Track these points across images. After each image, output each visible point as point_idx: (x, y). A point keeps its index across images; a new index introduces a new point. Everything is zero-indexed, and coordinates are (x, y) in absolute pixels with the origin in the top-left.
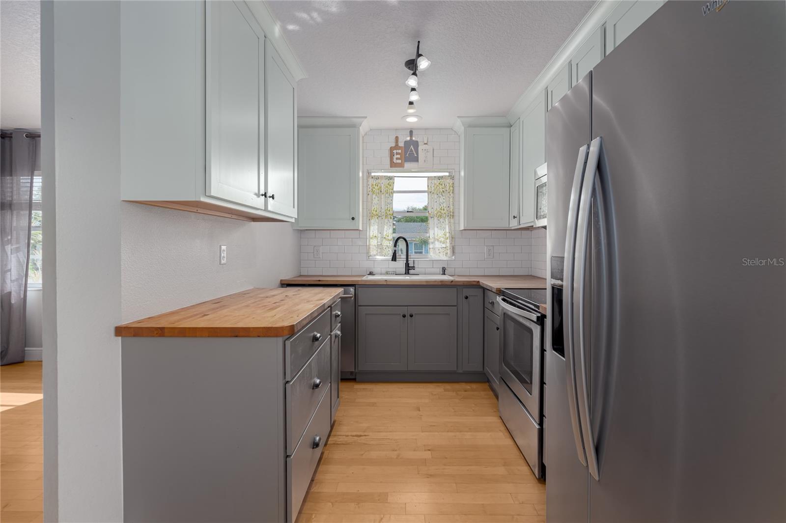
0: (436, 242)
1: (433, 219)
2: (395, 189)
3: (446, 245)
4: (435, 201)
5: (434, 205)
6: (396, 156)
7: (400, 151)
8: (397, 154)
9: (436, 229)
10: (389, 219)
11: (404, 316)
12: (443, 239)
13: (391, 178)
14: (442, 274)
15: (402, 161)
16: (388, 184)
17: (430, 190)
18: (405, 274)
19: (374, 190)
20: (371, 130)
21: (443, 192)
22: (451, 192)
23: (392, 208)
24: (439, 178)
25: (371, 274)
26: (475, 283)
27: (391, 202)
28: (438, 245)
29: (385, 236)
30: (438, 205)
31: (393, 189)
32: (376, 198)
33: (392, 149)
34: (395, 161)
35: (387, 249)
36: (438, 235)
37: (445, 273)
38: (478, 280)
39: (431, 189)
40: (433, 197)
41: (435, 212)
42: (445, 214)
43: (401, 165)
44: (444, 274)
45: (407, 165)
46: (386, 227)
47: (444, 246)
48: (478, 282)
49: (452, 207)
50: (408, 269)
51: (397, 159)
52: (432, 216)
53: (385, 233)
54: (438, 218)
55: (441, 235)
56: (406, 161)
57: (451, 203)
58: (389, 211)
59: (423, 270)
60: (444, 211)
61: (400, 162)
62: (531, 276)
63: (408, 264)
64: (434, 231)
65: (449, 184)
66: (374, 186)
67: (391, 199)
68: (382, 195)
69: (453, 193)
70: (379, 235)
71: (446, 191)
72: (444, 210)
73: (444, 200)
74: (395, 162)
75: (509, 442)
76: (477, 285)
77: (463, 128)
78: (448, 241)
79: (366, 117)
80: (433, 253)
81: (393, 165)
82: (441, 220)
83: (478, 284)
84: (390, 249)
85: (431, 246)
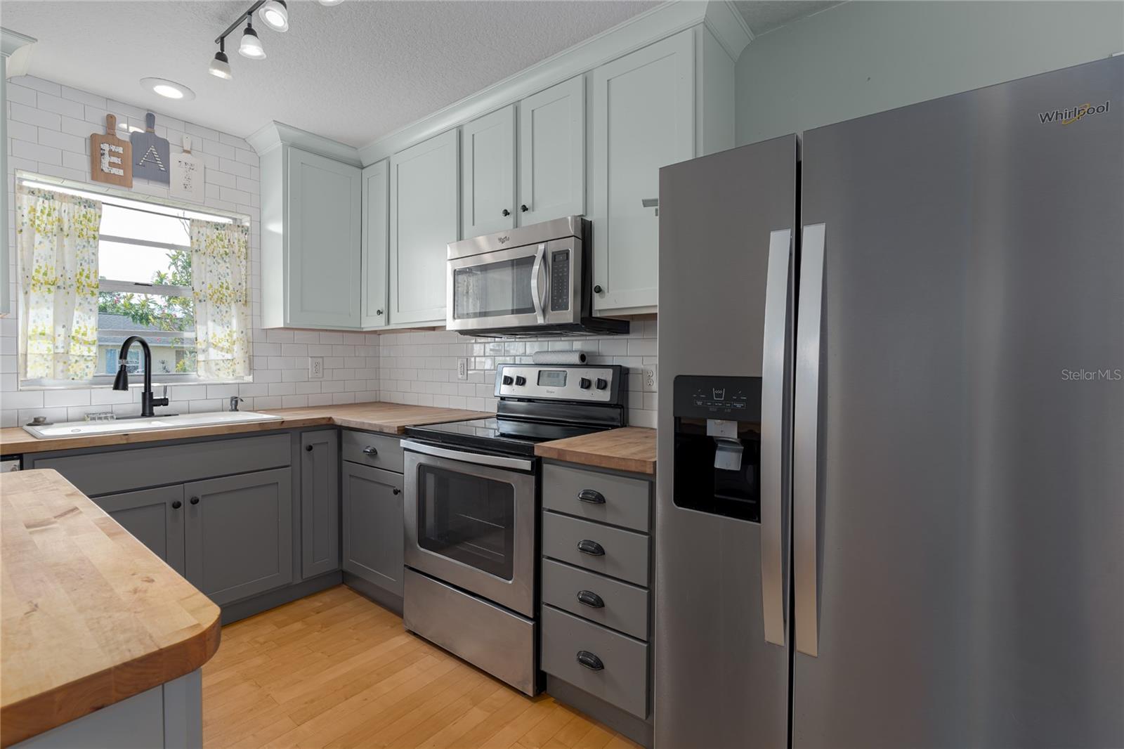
0: (211, 350)
1: (203, 303)
2: (103, 231)
3: (233, 356)
4: (208, 269)
5: (205, 277)
6: (106, 160)
7: (120, 150)
8: (112, 153)
9: (210, 324)
10: (89, 296)
11: (177, 505)
12: (226, 345)
13: (89, 204)
14: (232, 410)
15: (124, 172)
16: (85, 216)
17: (196, 247)
18: (144, 415)
19: (37, 222)
20: (27, 75)
21: (226, 254)
22: (242, 257)
23: (96, 272)
24: (217, 226)
25: (37, 422)
26: (324, 422)
27: (93, 257)
28: (214, 354)
29: (73, 334)
30: (216, 278)
31: (98, 230)
32: (46, 242)
33: (94, 140)
34: (105, 167)
35: (82, 364)
36: (215, 335)
37: (238, 408)
38: (329, 416)
39: (199, 246)
40: (204, 261)
41: (210, 292)
42: (230, 296)
43: (123, 182)
44: (236, 410)
45: (139, 185)
46: (76, 313)
47: (229, 356)
48: (330, 418)
49: (244, 284)
50: (150, 405)
51: (112, 164)
52: (201, 298)
53: (75, 327)
54: (216, 302)
55: (222, 336)
56: (136, 175)
57: (243, 277)
58: (88, 277)
59: (184, 405)
60: (229, 292)
61: (122, 174)
62: (379, 402)
63: (151, 394)
64: (207, 329)
65: (239, 240)
66: (38, 214)
67: (91, 250)
68: (66, 240)
69: (246, 258)
70: (61, 331)
71: (233, 253)
72: (227, 288)
73: (228, 271)
74: (106, 170)
75: (450, 665)
76: (329, 425)
77: (280, 144)
78: (236, 348)
79: (37, 40)
80: (206, 371)
81: (97, 174)
82: (223, 308)
83: (331, 422)
84: (90, 364)
85: (201, 357)
